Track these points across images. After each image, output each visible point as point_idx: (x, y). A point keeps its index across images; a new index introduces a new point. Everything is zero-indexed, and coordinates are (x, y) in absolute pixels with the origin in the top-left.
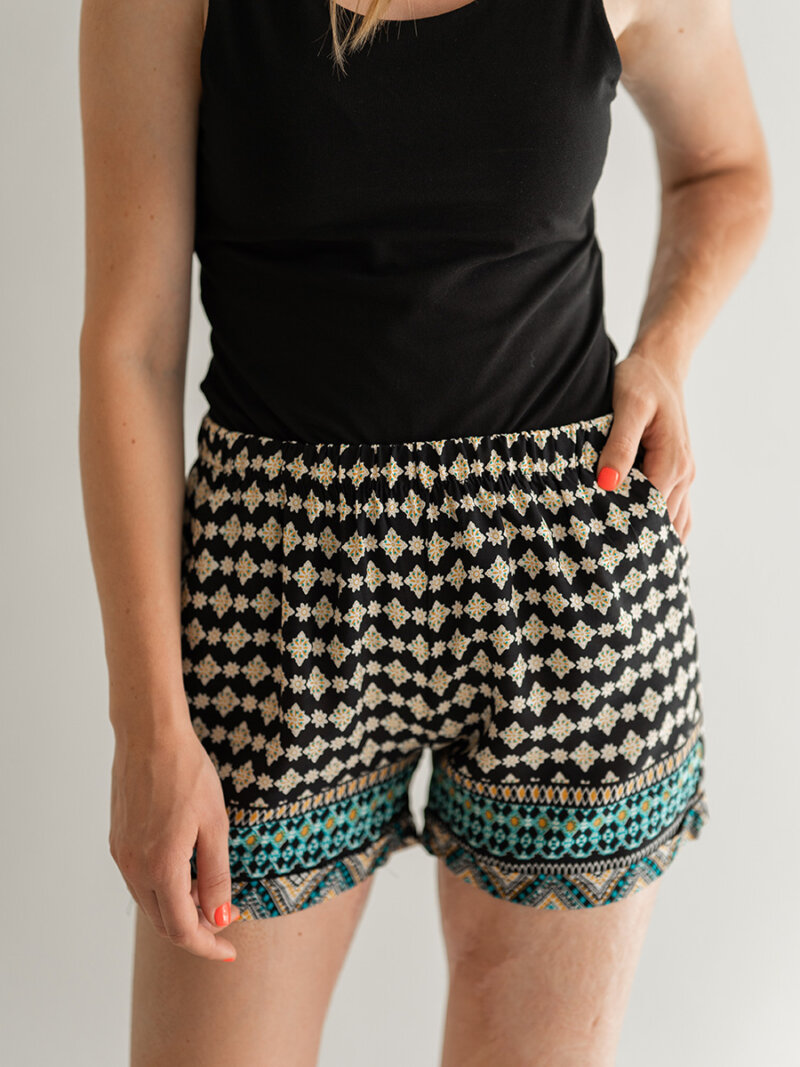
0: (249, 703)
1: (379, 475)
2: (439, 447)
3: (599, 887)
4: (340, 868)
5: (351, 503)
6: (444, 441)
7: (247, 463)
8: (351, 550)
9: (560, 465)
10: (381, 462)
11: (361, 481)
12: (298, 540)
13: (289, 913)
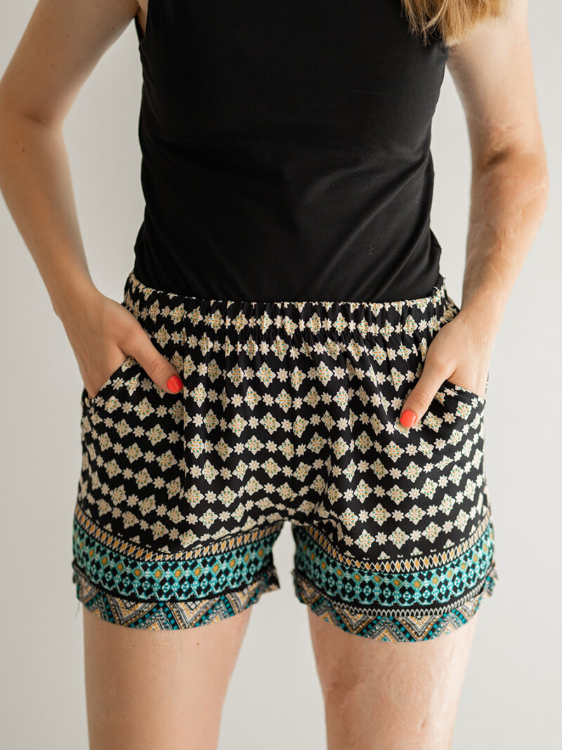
0: (159, 483)
1: (255, 324)
2: (301, 307)
3: (419, 627)
4: (224, 600)
5: (234, 343)
6: (304, 303)
7: (158, 312)
8: (234, 376)
9: (388, 330)
10: (257, 314)
11: (242, 328)
12: (194, 368)
13: (185, 628)
